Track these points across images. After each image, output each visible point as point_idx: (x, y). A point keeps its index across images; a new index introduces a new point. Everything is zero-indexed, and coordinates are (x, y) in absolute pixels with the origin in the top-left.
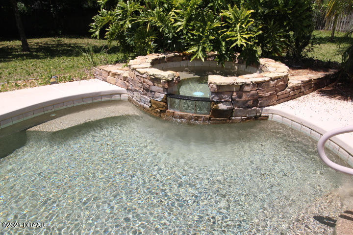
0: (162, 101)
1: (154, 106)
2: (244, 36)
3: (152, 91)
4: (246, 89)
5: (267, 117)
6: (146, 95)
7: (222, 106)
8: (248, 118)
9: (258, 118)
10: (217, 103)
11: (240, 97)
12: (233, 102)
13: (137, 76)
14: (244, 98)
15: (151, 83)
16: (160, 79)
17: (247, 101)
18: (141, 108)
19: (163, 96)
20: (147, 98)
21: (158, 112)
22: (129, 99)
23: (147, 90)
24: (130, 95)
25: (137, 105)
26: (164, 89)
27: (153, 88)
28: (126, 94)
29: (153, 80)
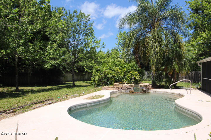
1: (130, 92)
4: (147, 86)
7: (145, 90)
9: (149, 92)
17: (147, 89)
18: (125, 93)
19: (133, 89)
20: (128, 90)
21: (132, 93)
22: (119, 93)
23: (128, 88)
24: (120, 91)
25: (124, 93)
26: (133, 87)
27: (130, 88)
28: (118, 92)
29: (130, 86)
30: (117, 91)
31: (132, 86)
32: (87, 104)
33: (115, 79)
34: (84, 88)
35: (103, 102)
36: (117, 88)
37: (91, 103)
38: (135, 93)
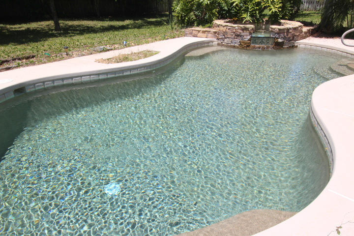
0: (249, 40)
1: (243, 44)
2: (276, 6)
3: (241, 36)
4: (290, 31)
5: (297, 46)
6: (236, 39)
7: (280, 40)
8: (290, 47)
9: (293, 47)
10: (278, 38)
11: (287, 35)
12: (284, 38)
13: (229, 29)
14: (289, 36)
15: (241, 31)
16: (248, 29)
17: (290, 37)
18: (231, 47)
19: (249, 37)
20: (238, 40)
21: (245, 47)
22: (218, 44)
23: (238, 36)
24: (219, 42)
25: (227, 46)
26: (250, 33)
27: (243, 34)
28: (216, 42)
29: (243, 30)
30: (215, 39)
31: (246, 29)
32: (81, 76)
33: (222, 9)
34: (121, 33)
35: (135, 72)
36: (215, 33)
37: (96, 75)
38: (254, 47)
